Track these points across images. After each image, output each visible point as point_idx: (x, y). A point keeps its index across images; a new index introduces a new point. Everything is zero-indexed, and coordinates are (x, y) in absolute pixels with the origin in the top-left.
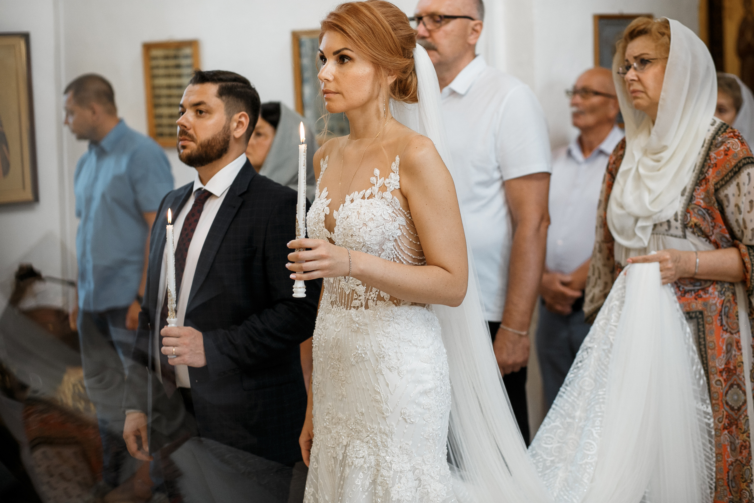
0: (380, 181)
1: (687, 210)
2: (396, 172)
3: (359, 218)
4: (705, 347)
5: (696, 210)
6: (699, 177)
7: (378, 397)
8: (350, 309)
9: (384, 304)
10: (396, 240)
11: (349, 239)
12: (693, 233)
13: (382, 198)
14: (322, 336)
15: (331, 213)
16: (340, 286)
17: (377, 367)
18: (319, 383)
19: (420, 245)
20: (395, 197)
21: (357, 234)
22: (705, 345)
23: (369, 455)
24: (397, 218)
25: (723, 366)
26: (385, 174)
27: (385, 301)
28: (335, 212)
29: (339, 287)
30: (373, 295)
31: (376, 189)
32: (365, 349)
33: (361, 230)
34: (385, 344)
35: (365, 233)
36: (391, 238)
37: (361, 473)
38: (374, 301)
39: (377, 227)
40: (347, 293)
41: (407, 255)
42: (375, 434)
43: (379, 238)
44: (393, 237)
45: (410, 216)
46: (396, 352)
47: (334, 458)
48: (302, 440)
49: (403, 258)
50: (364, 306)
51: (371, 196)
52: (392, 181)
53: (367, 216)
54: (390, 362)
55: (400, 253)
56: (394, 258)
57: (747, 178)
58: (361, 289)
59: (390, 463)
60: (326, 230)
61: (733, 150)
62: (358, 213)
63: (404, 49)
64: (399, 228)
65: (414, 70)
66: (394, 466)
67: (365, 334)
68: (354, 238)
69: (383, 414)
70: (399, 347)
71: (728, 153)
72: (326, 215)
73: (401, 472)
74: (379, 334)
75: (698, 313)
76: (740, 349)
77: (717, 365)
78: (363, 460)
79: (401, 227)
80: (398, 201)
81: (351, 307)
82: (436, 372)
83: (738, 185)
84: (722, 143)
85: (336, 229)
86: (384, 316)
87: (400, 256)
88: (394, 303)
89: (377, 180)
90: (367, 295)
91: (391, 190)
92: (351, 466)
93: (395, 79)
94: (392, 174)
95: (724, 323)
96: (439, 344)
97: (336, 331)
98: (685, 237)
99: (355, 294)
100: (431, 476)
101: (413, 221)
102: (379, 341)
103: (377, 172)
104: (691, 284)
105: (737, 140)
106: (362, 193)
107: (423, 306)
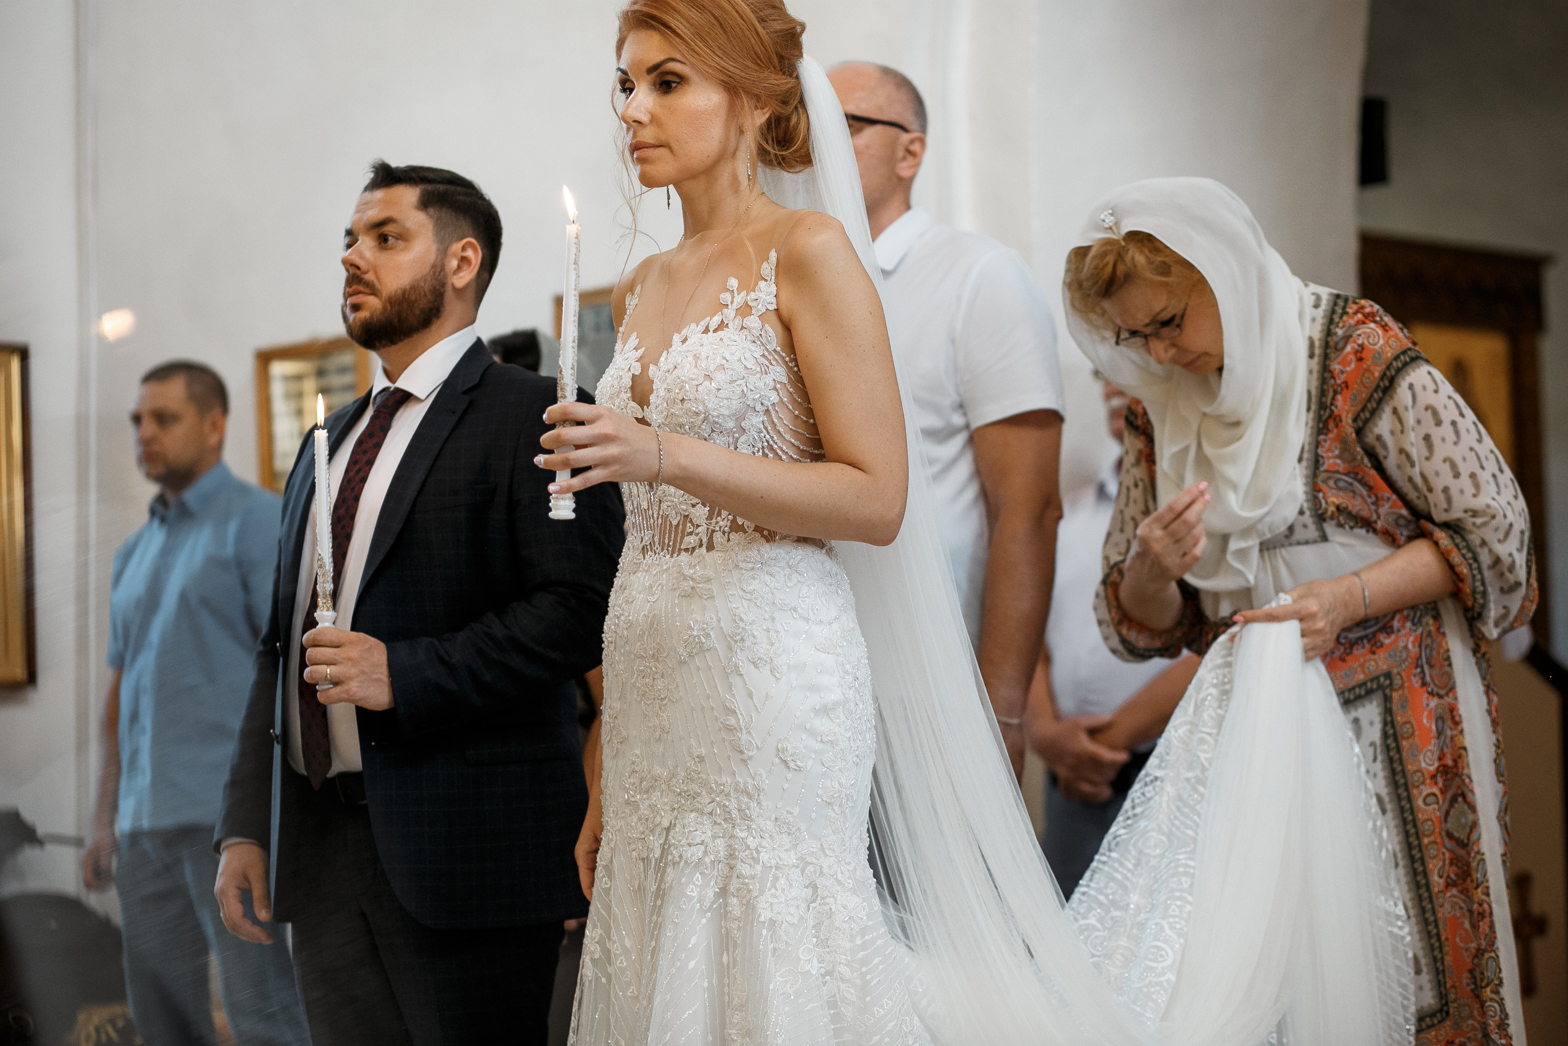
0: (739, 299)
2: (769, 279)
3: (696, 366)
4: (1395, 740)
5: (1331, 483)
6: (1320, 416)
7: (732, 721)
8: (678, 554)
9: (743, 538)
10: (767, 411)
11: (676, 410)
13: (741, 329)
14: (623, 618)
15: (645, 368)
16: (661, 513)
17: (731, 660)
18: (615, 717)
19: (815, 425)
20: (767, 325)
21: (692, 397)
22: (1395, 734)
23: (714, 837)
24: (771, 367)
25: (1436, 765)
26: (748, 286)
27: (745, 532)
28: (652, 367)
29: (659, 514)
30: (723, 521)
31: (730, 312)
32: (705, 626)
33: (700, 388)
34: (745, 613)
35: (709, 392)
36: (759, 407)
37: (698, 875)
38: (724, 533)
40: (674, 523)
41: (789, 444)
42: (728, 795)
43: (735, 404)
44: (762, 404)
45: (797, 366)
46: (768, 630)
47: (643, 859)
48: (581, 849)
49: (781, 448)
50: (704, 546)
51: (722, 326)
52: (762, 295)
53: (712, 362)
54: (755, 650)
55: (775, 438)
56: (763, 448)
57: (1408, 395)
58: (700, 512)
59: (756, 849)
60: (634, 404)
61: (1371, 347)
63: (781, 58)
64: (775, 389)
65: (802, 102)
66: (764, 857)
67: (705, 597)
68: (687, 405)
69: (742, 752)
70: (773, 619)
71: (1363, 355)
72: (634, 377)
73: (777, 868)
74: (734, 595)
77: (1423, 765)
78: (703, 848)
79: (778, 386)
80: (773, 335)
81: (680, 550)
82: (846, 672)
83: (1395, 412)
84: (1347, 338)
85: (653, 399)
86: (745, 561)
87: (776, 443)
88: (763, 536)
89: (733, 297)
90: (710, 523)
91: (761, 313)
92: (679, 863)
93: (767, 116)
94: (762, 284)
96: (849, 621)
97: (649, 602)
98: (1323, 539)
99: (689, 524)
100: (837, 879)
101: (801, 377)
102: (734, 610)
103: (733, 283)
105: (1373, 325)
106: (703, 323)
107: (819, 544)
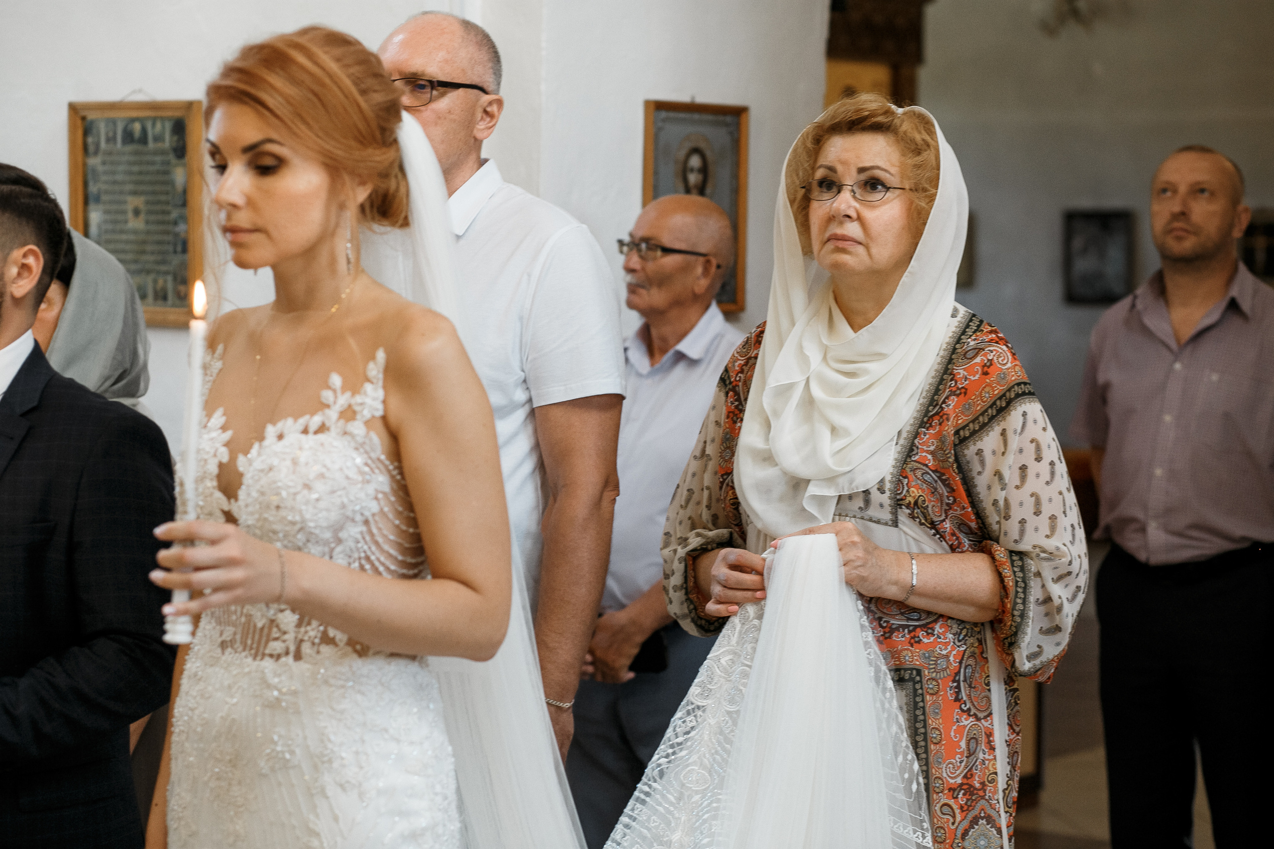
0: (343, 400)
1: (902, 473)
2: (376, 382)
3: (294, 472)
4: (925, 740)
5: (919, 473)
6: (927, 411)
8: (262, 659)
9: (335, 652)
10: (366, 522)
11: (270, 515)
12: (912, 517)
13: (344, 434)
14: (197, 712)
15: (233, 459)
16: (245, 611)
19: (417, 533)
20: (372, 433)
21: (288, 505)
22: (925, 734)
24: (373, 475)
25: (959, 780)
26: (354, 385)
27: (336, 645)
28: (241, 458)
29: (242, 612)
30: (313, 631)
31: (332, 414)
32: (290, 742)
33: (299, 497)
34: (334, 734)
35: (307, 503)
36: (358, 518)
38: (313, 644)
39: (333, 492)
40: (259, 625)
41: (387, 555)
43: (334, 516)
44: (361, 514)
45: (402, 474)
46: (357, 753)
49: (378, 559)
50: (291, 655)
51: (322, 429)
52: (368, 401)
53: (312, 469)
54: (343, 773)
55: (373, 549)
56: (360, 558)
57: (1021, 420)
58: (289, 619)
60: (220, 495)
61: (998, 365)
62: (295, 462)
64: (376, 498)
67: (291, 712)
68: (283, 513)
70: (363, 741)
71: (989, 370)
72: (221, 465)
74: (322, 713)
75: (914, 672)
76: (993, 749)
77: (945, 775)
79: (380, 496)
80: (378, 442)
81: (264, 655)
82: (436, 794)
83: (1003, 433)
84: (978, 350)
85: (242, 494)
86: (334, 677)
87: (374, 554)
88: (356, 651)
89: (336, 397)
90: (299, 632)
91: (366, 419)
93: (369, 191)
94: (368, 387)
95: (964, 695)
97: (228, 704)
98: (895, 523)
99: (275, 630)
102: (322, 729)
103: (336, 380)
104: (902, 614)
105: (1004, 347)
106: (302, 421)
107: (413, 658)
